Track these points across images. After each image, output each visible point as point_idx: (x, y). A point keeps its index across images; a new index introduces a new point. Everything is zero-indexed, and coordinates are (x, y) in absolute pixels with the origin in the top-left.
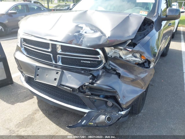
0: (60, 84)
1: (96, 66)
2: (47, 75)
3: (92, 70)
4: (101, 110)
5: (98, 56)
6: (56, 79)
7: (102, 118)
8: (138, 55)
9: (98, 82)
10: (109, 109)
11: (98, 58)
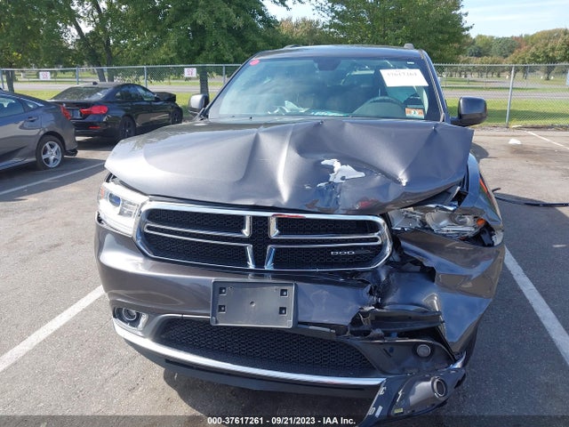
0: (297, 323)
1: (369, 260)
2: (252, 303)
3: (363, 272)
4: (411, 371)
5: (376, 235)
6: (285, 309)
7: (423, 387)
8: (469, 219)
9: (390, 299)
10: (425, 365)
11: (376, 240)
